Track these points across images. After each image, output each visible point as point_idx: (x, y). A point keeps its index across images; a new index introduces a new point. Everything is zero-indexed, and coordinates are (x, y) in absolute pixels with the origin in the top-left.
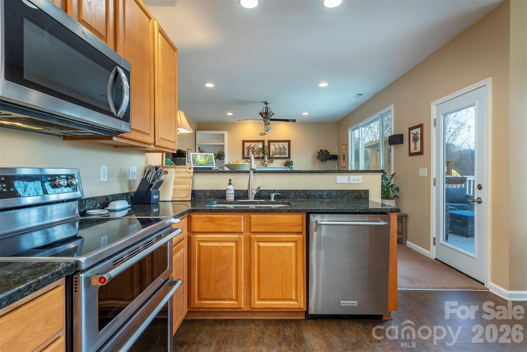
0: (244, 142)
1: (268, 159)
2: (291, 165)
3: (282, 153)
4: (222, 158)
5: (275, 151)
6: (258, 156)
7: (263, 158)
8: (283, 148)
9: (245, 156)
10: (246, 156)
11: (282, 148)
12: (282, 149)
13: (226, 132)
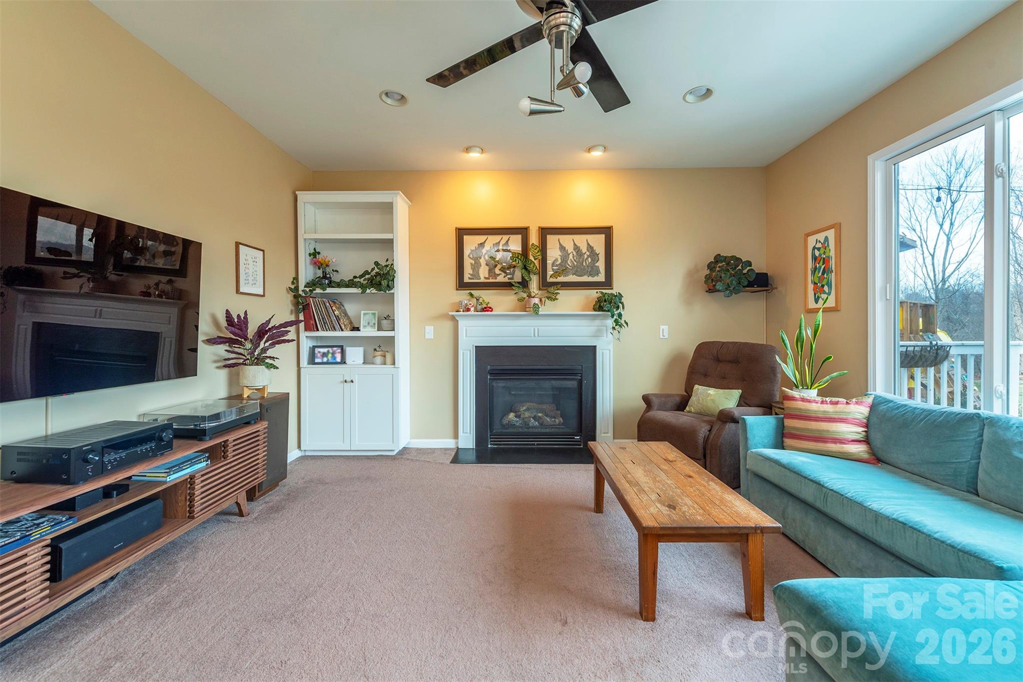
0: (461, 233)
1: (540, 289)
2: (618, 308)
3: (584, 269)
4: (384, 283)
5: (562, 262)
6: (506, 280)
7: (524, 284)
8: (588, 253)
9: (466, 280)
10: (469, 278)
11: (584, 252)
12: (586, 256)
13: (398, 196)
